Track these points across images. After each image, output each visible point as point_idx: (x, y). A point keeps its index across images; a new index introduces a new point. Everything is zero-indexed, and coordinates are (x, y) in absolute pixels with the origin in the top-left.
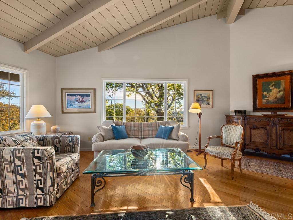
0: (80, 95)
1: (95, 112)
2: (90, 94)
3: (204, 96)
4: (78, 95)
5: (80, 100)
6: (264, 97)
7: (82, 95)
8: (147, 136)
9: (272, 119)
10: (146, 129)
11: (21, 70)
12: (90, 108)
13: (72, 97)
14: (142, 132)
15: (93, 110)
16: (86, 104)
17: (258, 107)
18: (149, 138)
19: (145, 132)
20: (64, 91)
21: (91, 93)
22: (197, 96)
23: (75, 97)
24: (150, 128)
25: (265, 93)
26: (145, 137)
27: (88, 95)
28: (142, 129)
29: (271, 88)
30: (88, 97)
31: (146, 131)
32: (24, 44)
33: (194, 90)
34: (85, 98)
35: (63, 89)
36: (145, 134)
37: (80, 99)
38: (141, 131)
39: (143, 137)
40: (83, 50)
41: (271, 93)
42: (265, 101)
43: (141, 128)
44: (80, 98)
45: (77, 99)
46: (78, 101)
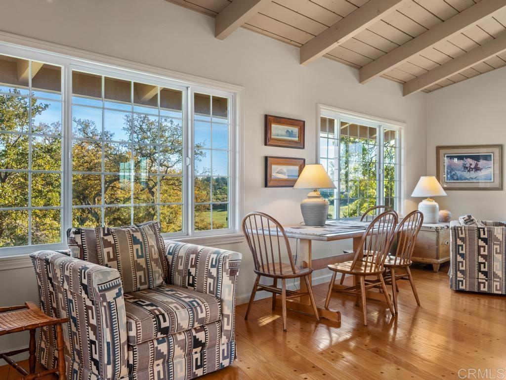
0: (472, 157)
1: (501, 188)
4: (467, 157)
5: (472, 167)
7: (476, 158)
11: (397, 123)
12: (492, 181)
15: (496, 185)
16: (482, 174)
20: (442, 152)
21: (493, 153)
30: (488, 160)
32: (403, 84)
35: (438, 148)
37: (471, 164)
40: (466, 79)
44: (471, 163)
45: (465, 165)
46: (467, 168)
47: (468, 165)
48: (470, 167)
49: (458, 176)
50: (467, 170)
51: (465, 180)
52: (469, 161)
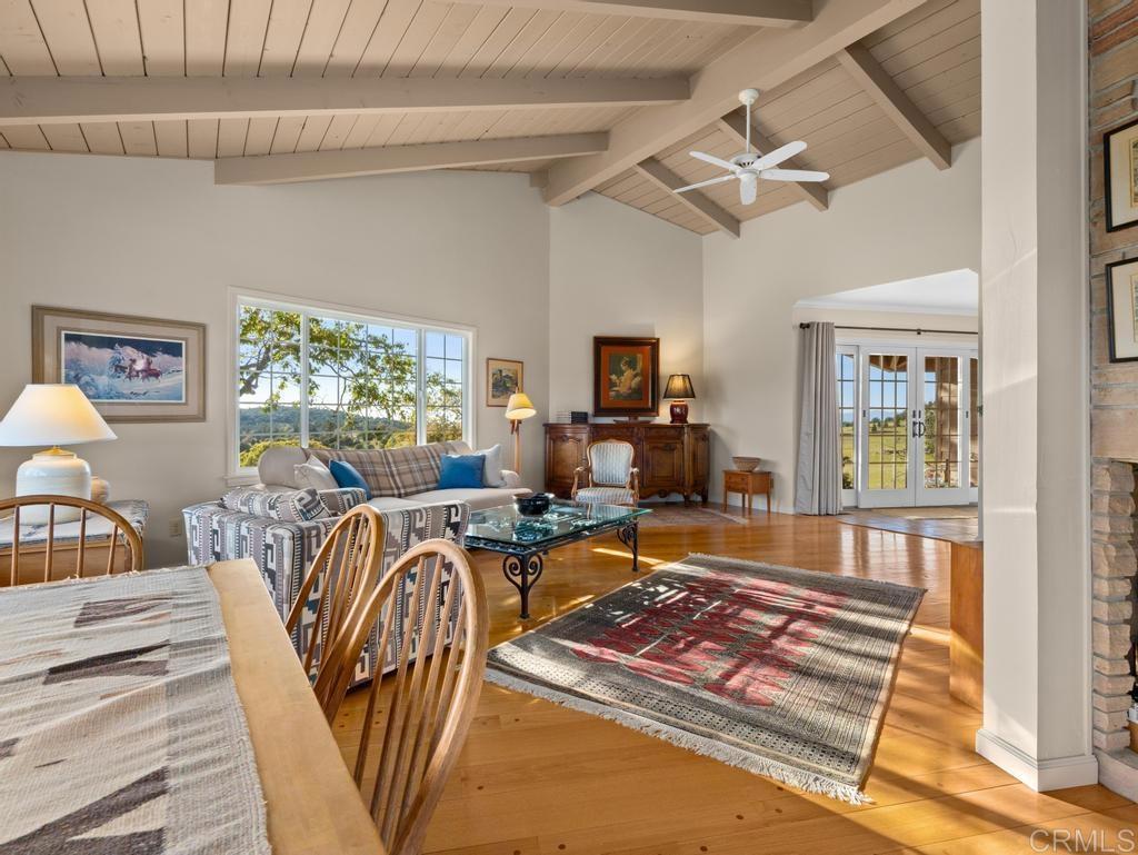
0: (136, 345)
1: (201, 417)
2: (181, 344)
3: (507, 376)
4: (123, 343)
5: (137, 367)
6: (613, 384)
7: (148, 348)
8: (414, 489)
9: (636, 430)
10: (404, 467)
12: (183, 401)
13: (94, 349)
14: (397, 478)
15: (193, 409)
16: (161, 385)
17: (602, 405)
18: (418, 492)
19: (404, 477)
20: (50, 322)
21: (186, 340)
22: (494, 375)
23: (110, 350)
24: (414, 465)
25: (614, 377)
26: (409, 490)
27: (173, 350)
28: (394, 469)
29: (624, 368)
30: (174, 355)
31: (405, 473)
33: (489, 359)
34: (160, 360)
35: (38, 311)
36: (406, 484)
37: (134, 361)
38: (393, 476)
39: (402, 491)
41: (623, 378)
42: (613, 393)
43: (390, 467)
44: (134, 357)
45: (119, 361)
46: (123, 369)
47: (126, 363)
48: (131, 366)
49: (101, 387)
50: (123, 376)
51: (119, 398)
52: (130, 352)
